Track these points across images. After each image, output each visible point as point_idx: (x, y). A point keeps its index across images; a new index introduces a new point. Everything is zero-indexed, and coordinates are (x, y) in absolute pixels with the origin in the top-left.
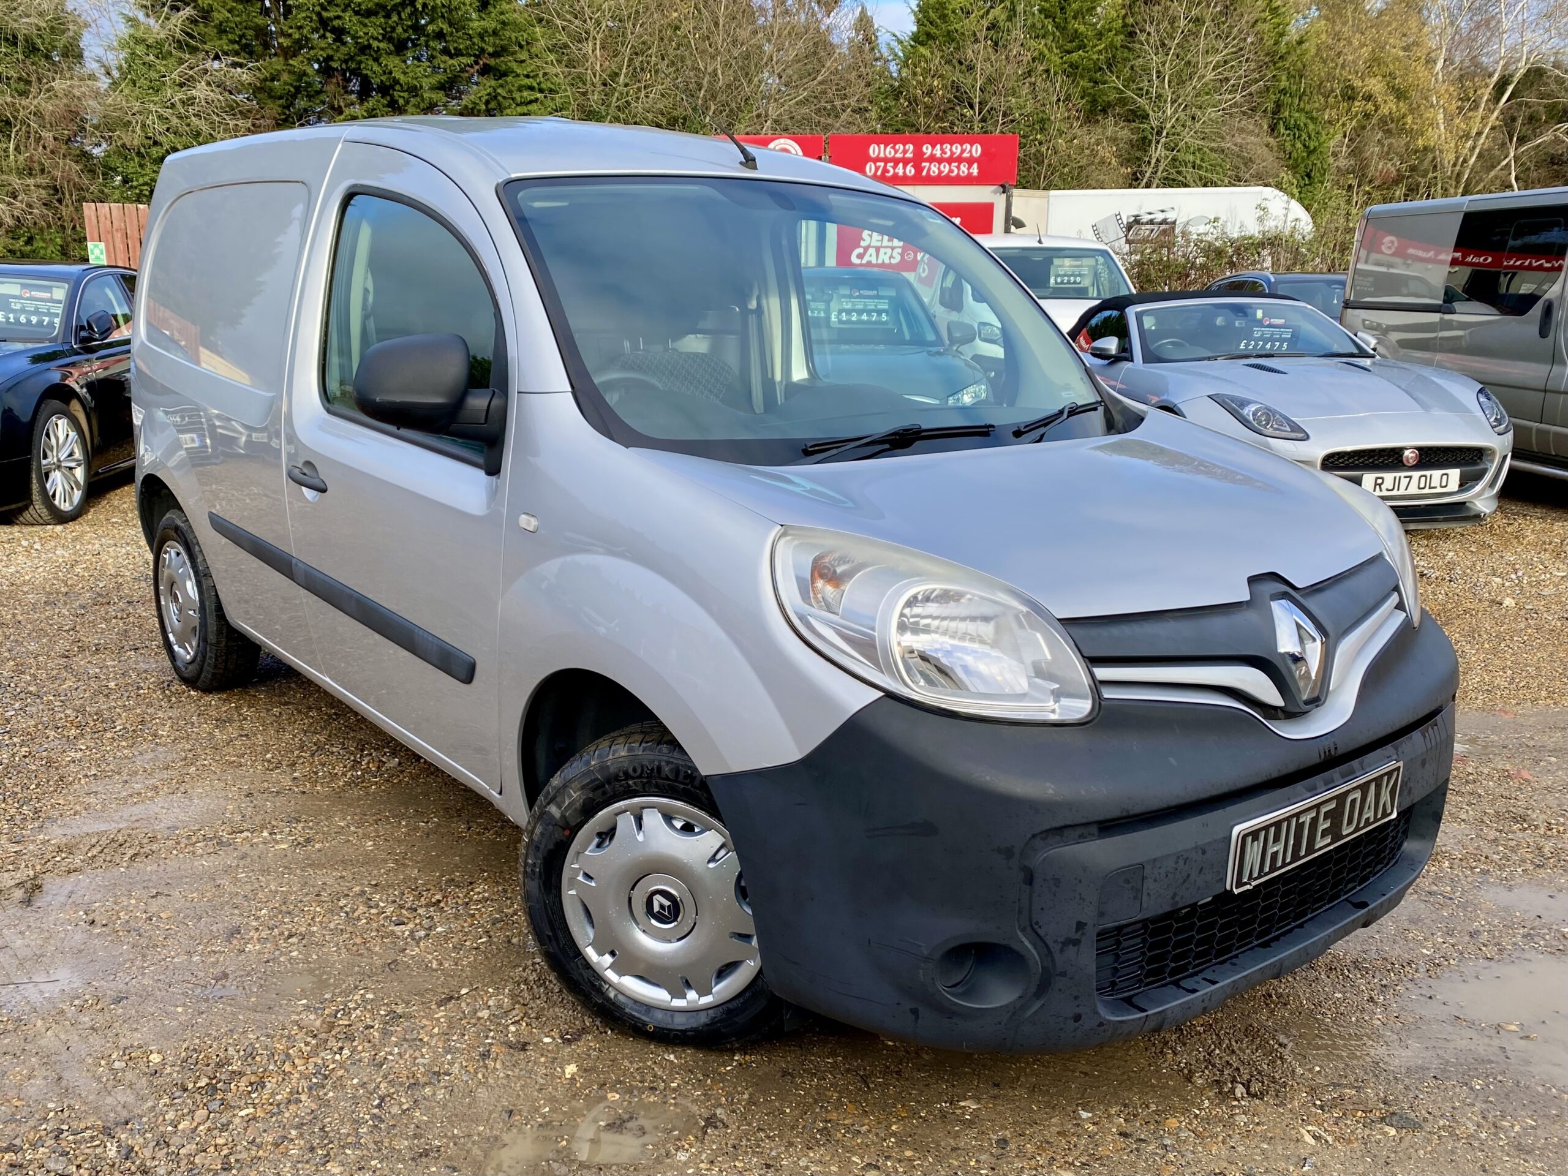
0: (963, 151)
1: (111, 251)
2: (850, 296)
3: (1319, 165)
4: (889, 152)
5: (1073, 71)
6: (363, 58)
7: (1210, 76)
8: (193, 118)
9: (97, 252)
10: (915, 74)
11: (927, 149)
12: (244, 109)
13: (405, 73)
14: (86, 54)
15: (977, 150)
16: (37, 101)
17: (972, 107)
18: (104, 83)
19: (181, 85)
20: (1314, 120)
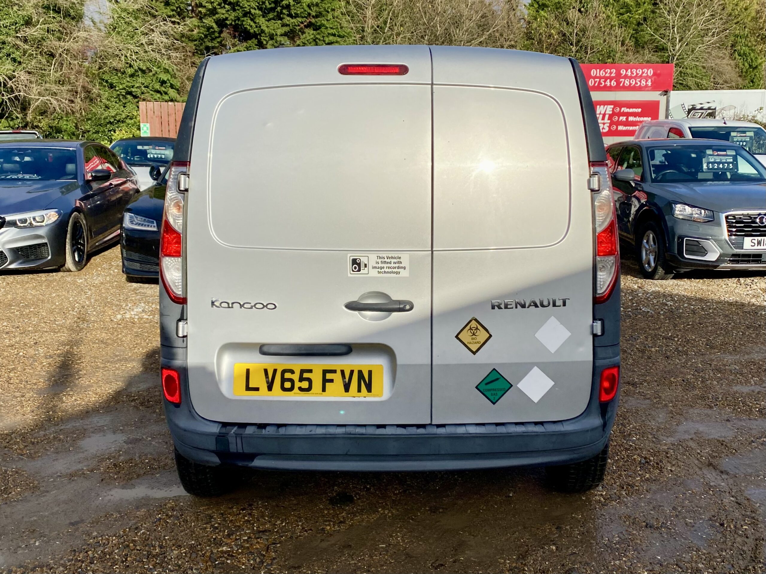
0: (643, 73)
3: (758, 76)
4: (602, 73)
5: (625, 24)
6: (245, 19)
7: (701, 27)
11: (623, 72)
13: (268, 27)
14: (85, 16)
15: (650, 72)
16: (69, 43)
17: (572, 44)
19: (146, 34)
20: (753, 50)
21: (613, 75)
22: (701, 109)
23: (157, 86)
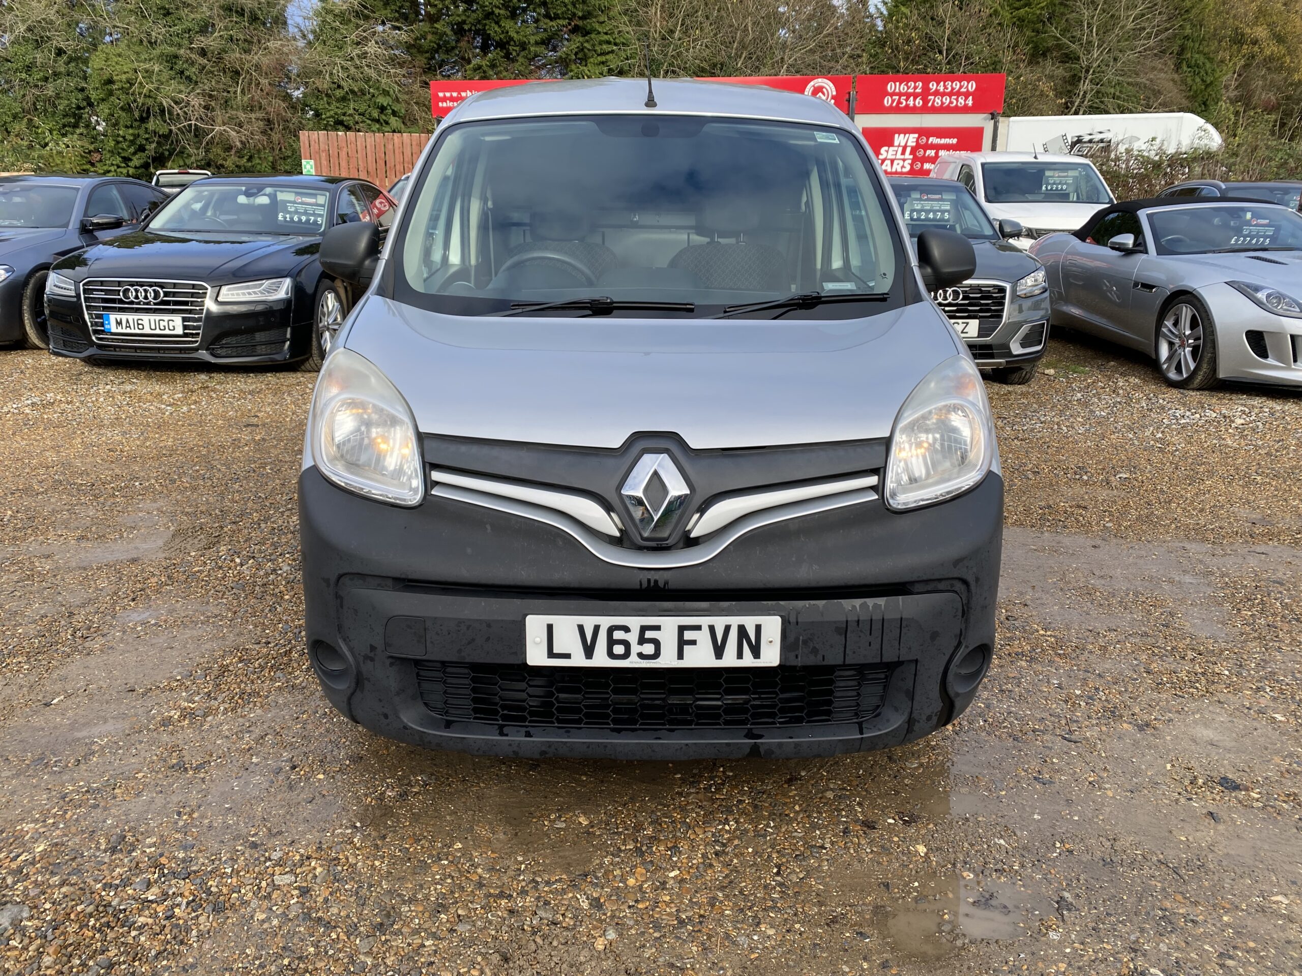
0: (961, 87)
1: (318, 166)
2: (920, 200)
3: (1214, 95)
4: (903, 88)
5: (1020, 23)
6: (487, 22)
7: (1130, 26)
8: (366, 68)
9: (308, 167)
10: (897, 28)
11: (933, 86)
12: (401, 61)
13: (517, 33)
14: (289, 22)
15: (972, 86)
16: (257, 57)
17: (941, 52)
18: (301, 44)
19: (358, 44)
20: (1211, 60)
21: (918, 90)
22: (1090, 141)
23: (375, 114)
